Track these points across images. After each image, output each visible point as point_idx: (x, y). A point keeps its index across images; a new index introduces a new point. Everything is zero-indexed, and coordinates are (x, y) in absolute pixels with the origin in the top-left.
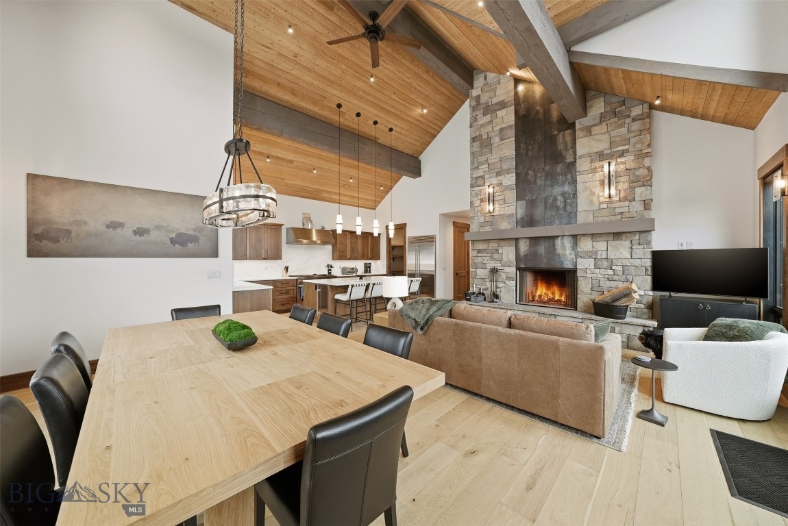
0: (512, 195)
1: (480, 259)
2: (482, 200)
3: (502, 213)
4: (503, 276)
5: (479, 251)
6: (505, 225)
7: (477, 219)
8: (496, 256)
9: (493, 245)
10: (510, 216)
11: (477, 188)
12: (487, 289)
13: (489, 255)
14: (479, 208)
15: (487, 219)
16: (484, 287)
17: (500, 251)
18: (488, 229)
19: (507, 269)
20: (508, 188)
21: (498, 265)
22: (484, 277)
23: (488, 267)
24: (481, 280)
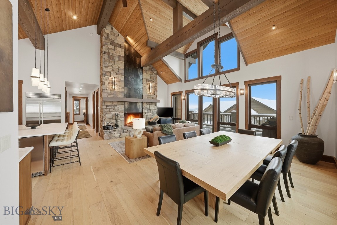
0: (123, 84)
1: (108, 110)
2: (109, 83)
3: (119, 90)
4: (119, 116)
5: (107, 106)
6: (120, 96)
7: (107, 91)
8: (116, 108)
9: (115, 104)
10: (122, 92)
11: (106, 76)
12: (112, 123)
13: (113, 108)
14: (108, 86)
15: (112, 92)
16: (110, 122)
17: (118, 106)
18: (112, 96)
19: (121, 114)
20: (121, 81)
21: (117, 112)
22: (110, 118)
23: (112, 114)
24: (109, 120)
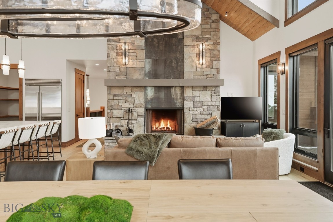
0: (142, 54)
1: (116, 102)
2: (117, 54)
3: (134, 66)
4: (135, 114)
5: (115, 95)
6: (137, 76)
7: (114, 69)
8: (129, 99)
9: (128, 91)
10: (141, 69)
11: (113, 43)
12: (122, 126)
13: (124, 98)
14: (116, 60)
15: (122, 70)
16: (119, 124)
17: (133, 96)
18: (122, 77)
19: (138, 110)
20: (139, 47)
21: (132, 106)
22: (120, 116)
23: (123, 108)
24: (117, 119)
